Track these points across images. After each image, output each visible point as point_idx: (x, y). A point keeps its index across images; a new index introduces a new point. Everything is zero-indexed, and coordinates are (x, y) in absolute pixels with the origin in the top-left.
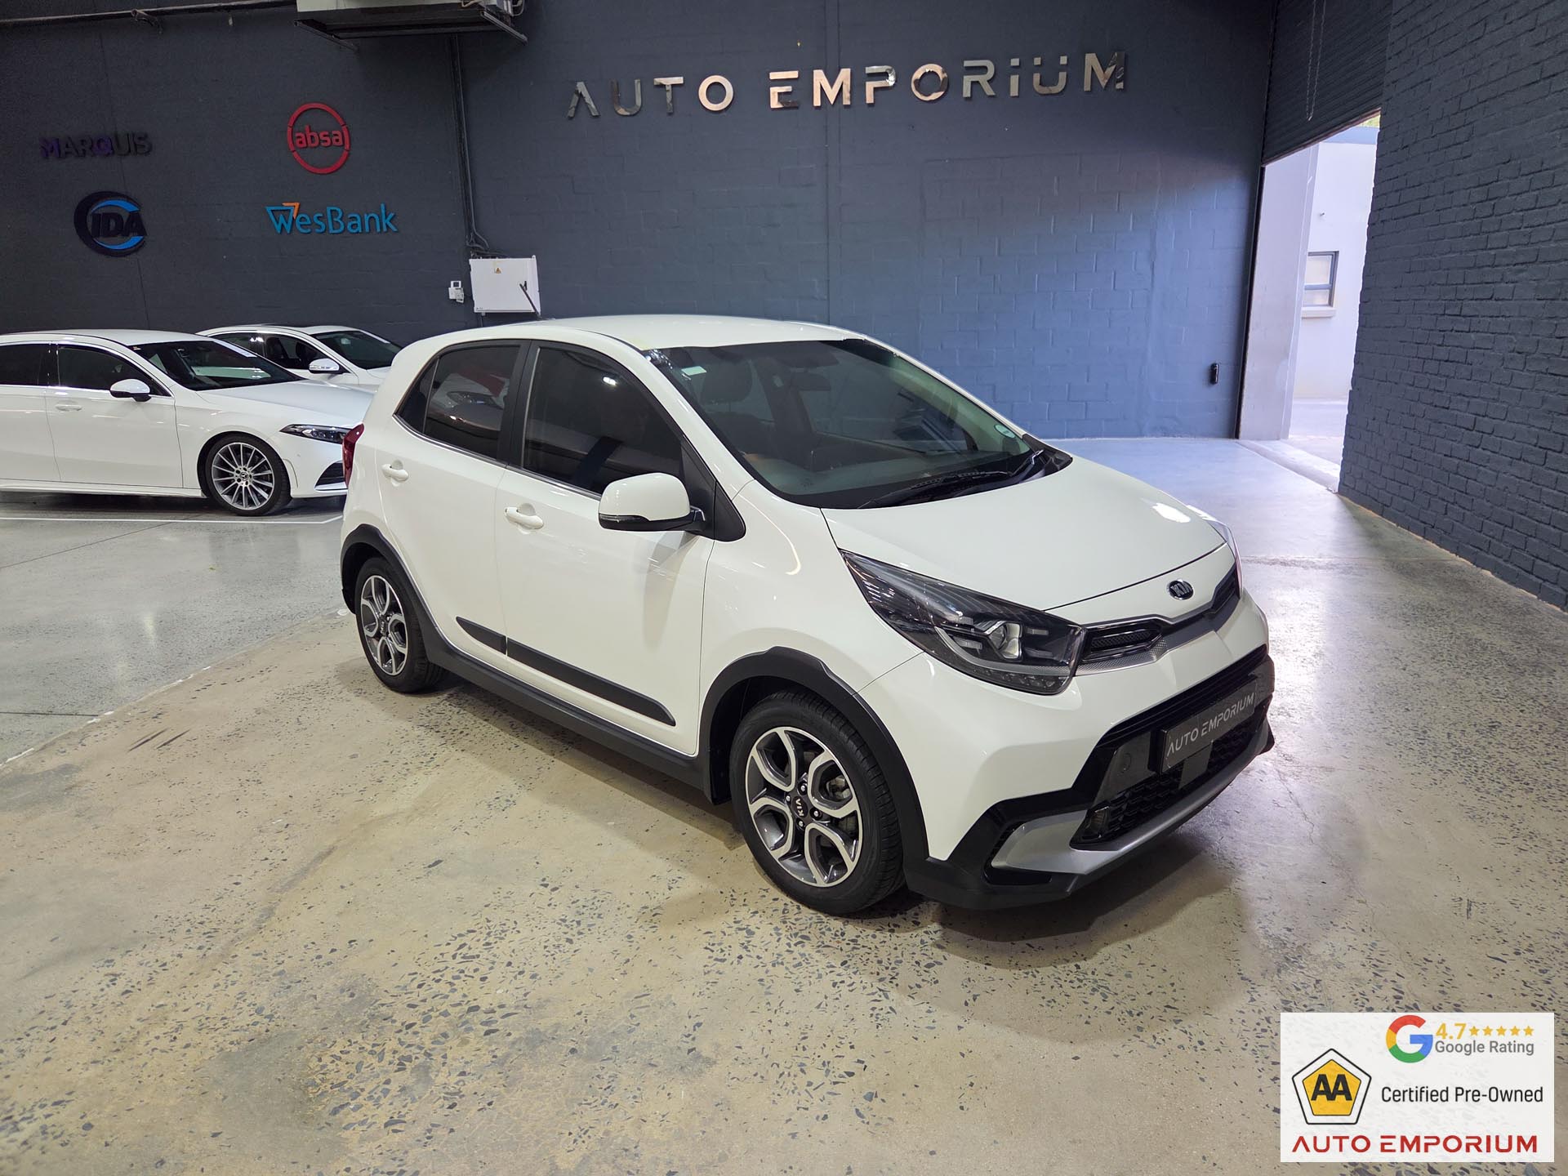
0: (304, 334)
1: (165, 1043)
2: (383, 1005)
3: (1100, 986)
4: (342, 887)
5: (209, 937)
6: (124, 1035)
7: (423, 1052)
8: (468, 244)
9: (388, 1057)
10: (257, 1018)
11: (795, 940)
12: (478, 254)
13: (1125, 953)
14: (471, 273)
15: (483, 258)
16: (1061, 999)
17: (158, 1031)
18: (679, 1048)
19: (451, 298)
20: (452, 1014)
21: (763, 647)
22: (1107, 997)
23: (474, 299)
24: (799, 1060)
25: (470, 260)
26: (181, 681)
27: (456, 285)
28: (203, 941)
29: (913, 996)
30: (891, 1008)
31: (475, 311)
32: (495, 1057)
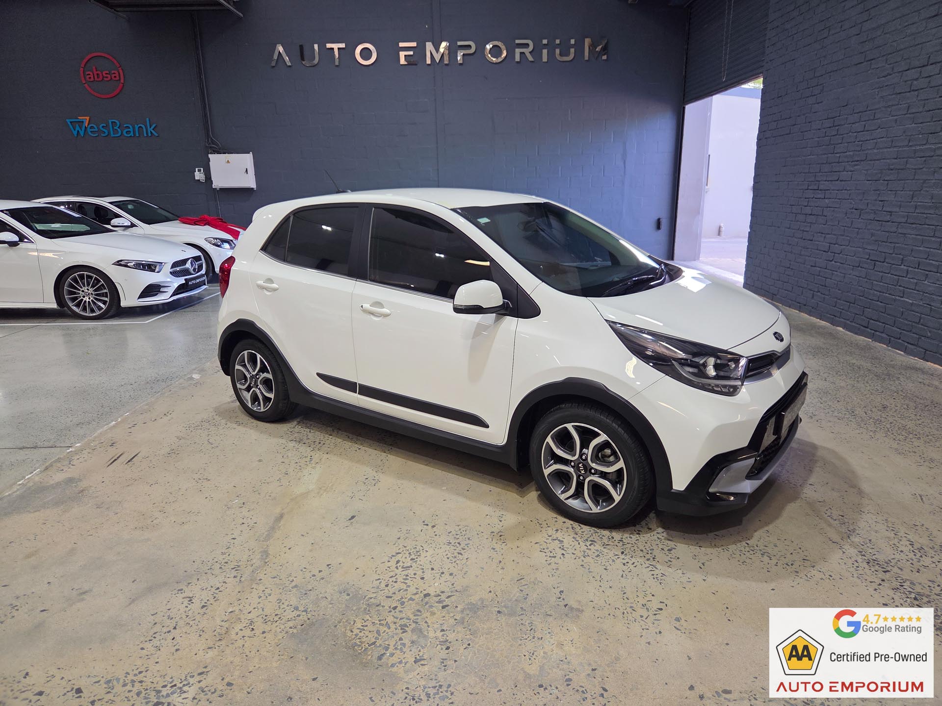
0: (104, 202)
1: (248, 632)
2: (371, 598)
3: (765, 553)
4: (303, 535)
5: (236, 570)
6: (218, 630)
7: (411, 621)
8: (207, 145)
9: (393, 626)
10: (297, 613)
11: (588, 543)
12: (214, 151)
13: (767, 535)
14: (211, 163)
15: (217, 154)
16: (748, 561)
17: (238, 627)
18: (558, 605)
19: (196, 179)
20: (416, 599)
21: (559, 378)
22: (771, 558)
23: (212, 179)
24: (629, 605)
25: (209, 155)
26: (114, 423)
27: (199, 171)
28: (234, 573)
29: (670, 566)
30: (662, 574)
31: (213, 187)
32: (456, 620)
